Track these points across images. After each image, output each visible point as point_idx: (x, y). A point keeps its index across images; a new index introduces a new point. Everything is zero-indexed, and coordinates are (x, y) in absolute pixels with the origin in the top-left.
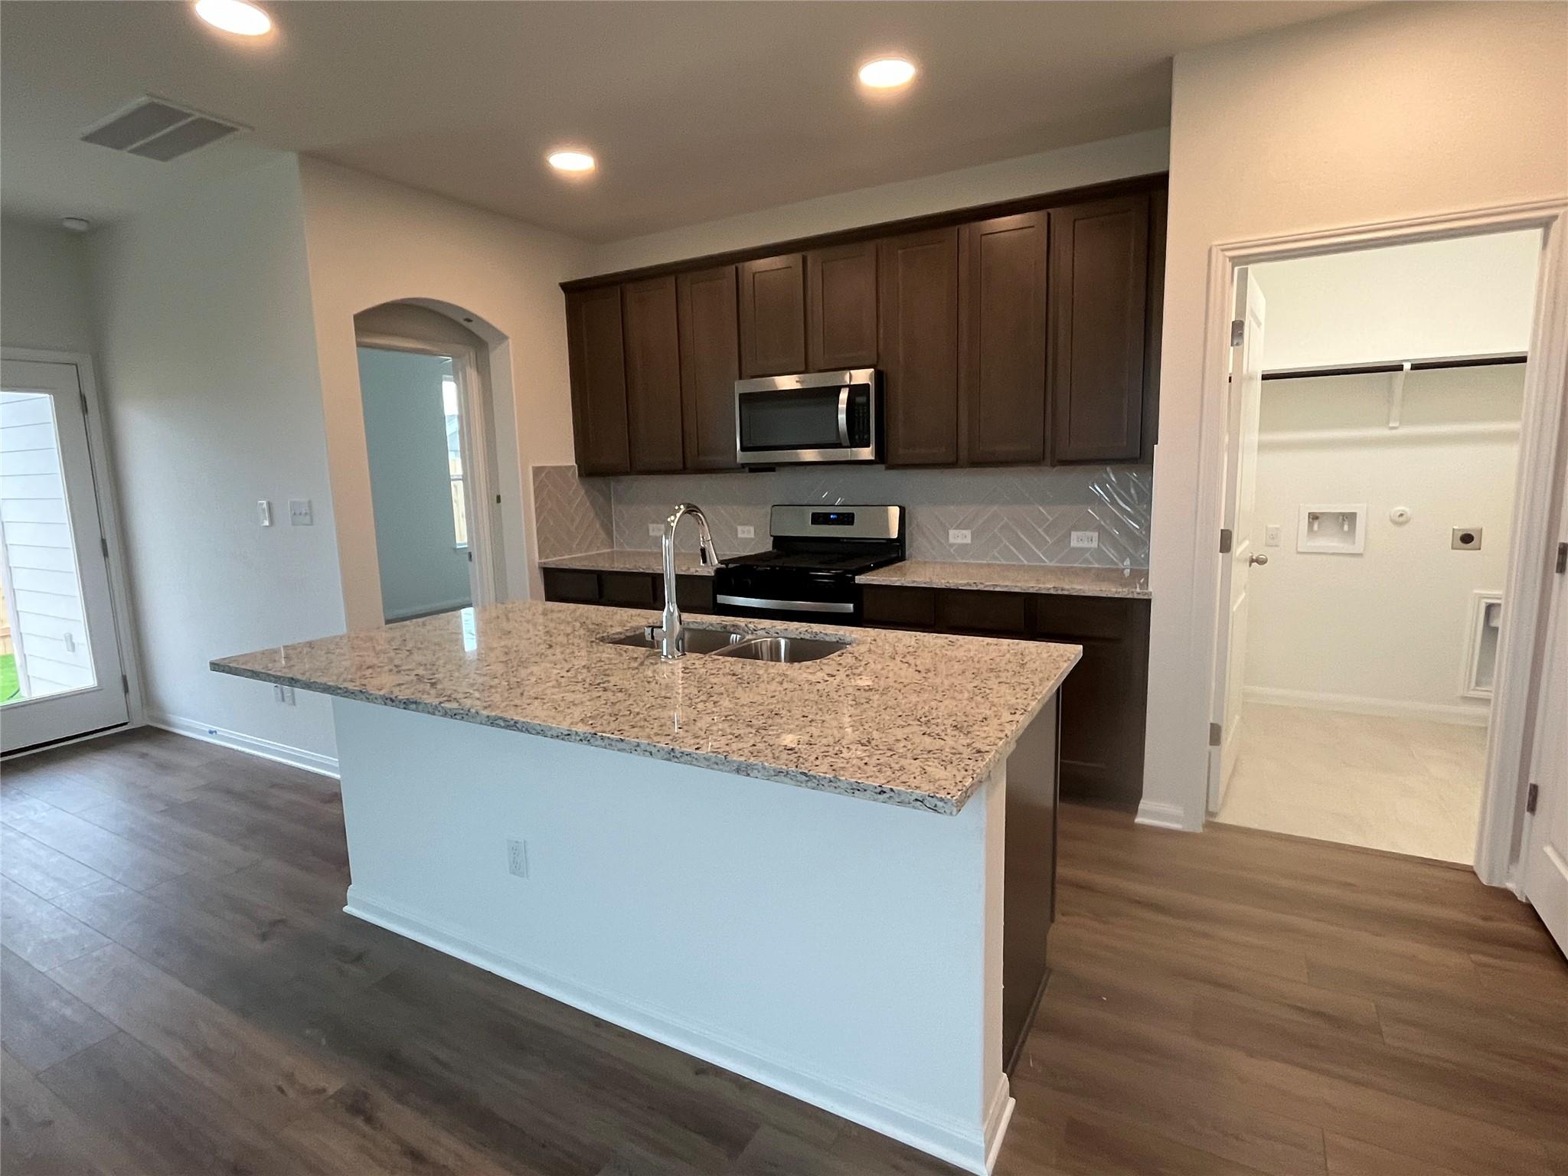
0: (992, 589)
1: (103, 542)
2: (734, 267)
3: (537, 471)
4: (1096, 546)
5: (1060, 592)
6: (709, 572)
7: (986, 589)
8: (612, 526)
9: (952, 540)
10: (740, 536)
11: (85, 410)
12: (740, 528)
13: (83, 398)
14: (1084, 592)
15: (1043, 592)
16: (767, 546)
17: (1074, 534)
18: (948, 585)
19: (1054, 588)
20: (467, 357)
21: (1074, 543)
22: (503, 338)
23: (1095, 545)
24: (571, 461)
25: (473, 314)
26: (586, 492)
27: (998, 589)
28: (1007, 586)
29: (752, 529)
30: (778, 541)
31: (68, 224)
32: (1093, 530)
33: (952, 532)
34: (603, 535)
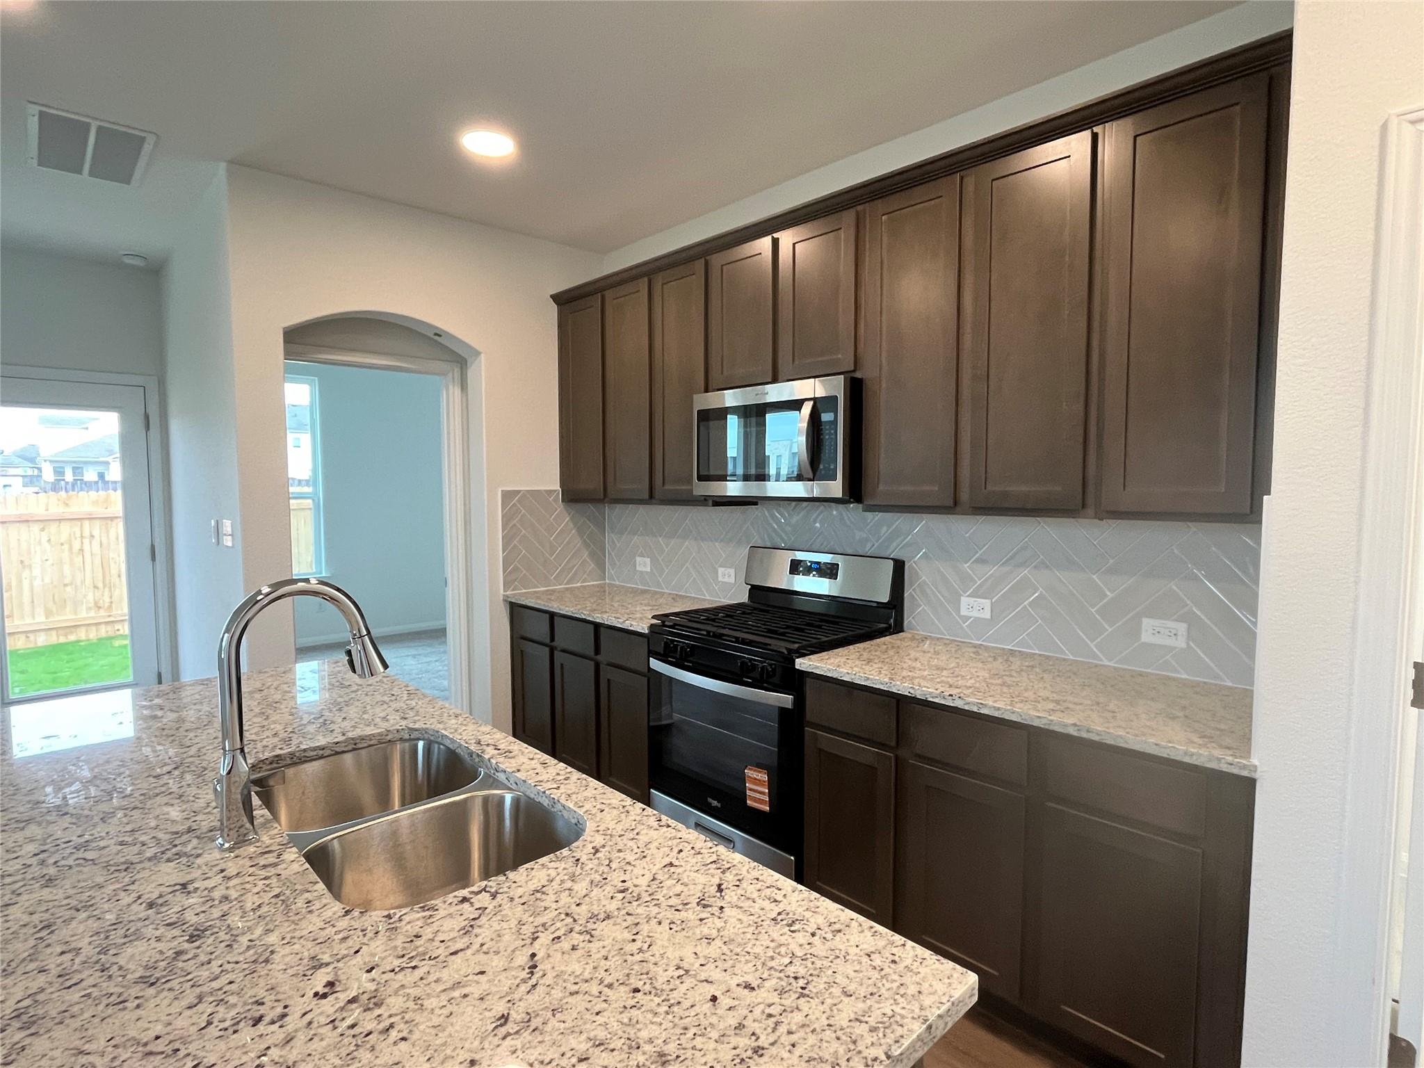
0: (975, 709)
1: (153, 547)
2: (703, 260)
3: (507, 496)
4: (1184, 645)
5: (1084, 735)
6: (643, 628)
7: (966, 708)
8: (605, 557)
9: (964, 612)
10: (720, 579)
11: (148, 427)
12: (721, 570)
13: (147, 417)
14: (1126, 742)
15: (1057, 729)
16: (743, 597)
17: (1147, 623)
18: (912, 691)
19: (1075, 725)
20: (450, 375)
21: (1146, 637)
22: (478, 353)
23: (1181, 643)
24: (557, 486)
25: (441, 330)
26: (572, 519)
27: (984, 711)
28: (999, 709)
29: (732, 571)
30: (756, 590)
31: (127, 261)
32: (1181, 619)
33: (964, 600)
34: (592, 566)
